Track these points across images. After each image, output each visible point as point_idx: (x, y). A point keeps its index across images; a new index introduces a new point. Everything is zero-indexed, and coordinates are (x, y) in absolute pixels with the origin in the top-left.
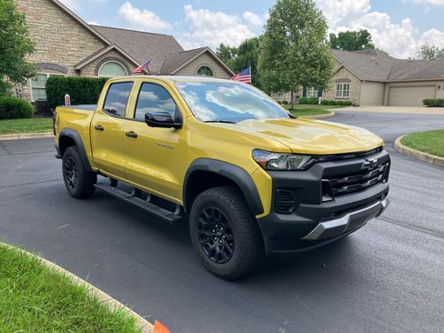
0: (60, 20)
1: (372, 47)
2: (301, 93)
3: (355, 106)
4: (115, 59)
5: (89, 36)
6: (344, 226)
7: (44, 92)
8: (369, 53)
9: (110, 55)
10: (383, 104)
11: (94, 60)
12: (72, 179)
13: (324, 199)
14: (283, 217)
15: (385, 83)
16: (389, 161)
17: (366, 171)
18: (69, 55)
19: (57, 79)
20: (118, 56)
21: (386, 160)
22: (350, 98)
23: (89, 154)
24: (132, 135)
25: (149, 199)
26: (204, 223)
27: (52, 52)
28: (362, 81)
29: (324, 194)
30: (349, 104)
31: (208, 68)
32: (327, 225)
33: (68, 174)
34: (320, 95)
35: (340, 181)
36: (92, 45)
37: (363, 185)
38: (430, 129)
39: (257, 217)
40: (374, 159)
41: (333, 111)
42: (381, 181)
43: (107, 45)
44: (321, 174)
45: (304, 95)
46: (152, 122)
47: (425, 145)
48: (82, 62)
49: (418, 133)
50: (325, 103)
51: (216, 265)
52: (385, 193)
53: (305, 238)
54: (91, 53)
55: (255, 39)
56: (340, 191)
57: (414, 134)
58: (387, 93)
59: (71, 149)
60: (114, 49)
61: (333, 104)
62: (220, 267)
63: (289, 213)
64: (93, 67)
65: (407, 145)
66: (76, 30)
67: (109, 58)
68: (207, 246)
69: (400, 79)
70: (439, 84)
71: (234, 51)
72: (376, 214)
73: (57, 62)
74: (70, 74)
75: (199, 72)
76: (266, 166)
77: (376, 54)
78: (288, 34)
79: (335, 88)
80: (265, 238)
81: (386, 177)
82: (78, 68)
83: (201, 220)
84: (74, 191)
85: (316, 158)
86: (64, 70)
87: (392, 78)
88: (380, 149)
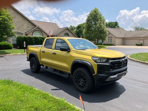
0: (21, 19)
1: (119, 27)
2: (97, 42)
3: (114, 45)
4: (38, 31)
5: (30, 24)
6: (116, 77)
7: (16, 41)
8: (118, 29)
9: (37, 29)
10: (123, 45)
11: (32, 31)
12: (33, 67)
13: (111, 70)
14: (100, 75)
15: (123, 38)
16: (127, 60)
17: (121, 63)
18: (24, 29)
19: (21, 37)
21: (126, 60)
22: (112, 43)
23: (39, 59)
24: (54, 54)
25: (59, 72)
26: (77, 77)
27: (18, 28)
28: (116, 38)
29: (111, 69)
30: (112, 45)
31: (67, 34)
32: (112, 77)
33: (32, 66)
34: (103, 42)
35: (115, 65)
36: (31, 26)
37: (121, 67)
38: (138, 53)
39: (93, 75)
40: (123, 59)
41: (107, 47)
42: (125, 66)
43: (36, 26)
44: (110, 63)
45: (98, 42)
46: (62, 50)
47: (137, 57)
48: (28, 32)
49: (135, 54)
50: (104, 45)
51: (81, 89)
52: (126, 69)
53: (106, 80)
54: (31, 29)
55: (82, 24)
56: (115, 68)
57: (133, 54)
58: (124, 41)
59: (33, 58)
61: (107, 45)
62: (82, 89)
63: (102, 74)
64: (31, 33)
65: (131, 57)
66: (26, 22)
68: (78, 84)
69: (128, 37)
70: (140, 39)
71: (75, 28)
72: (124, 75)
73: (20, 32)
74: (24, 36)
75: (65, 35)
76: (95, 61)
77: (120, 29)
78: (93, 23)
79: (108, 40)
80: (95, 81)
81: (126, 65)
82: (27, 33)
83: (76, 77)
84: (34, 70)
85: (108, 59)
86: (22, 34)
87: (126, 37)
88: (124, 57)
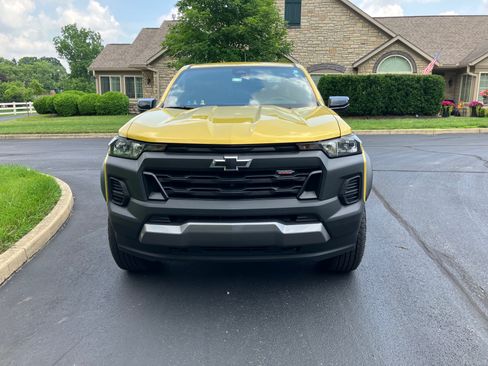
0: (344, 18)
4: (398, 52)
5: (372, 31)
9: (393, 49)
11: (374, 56)
14: (114, 209)
18: (349, 53)
20: (402, 49)
27: (332, 51)
32: (152, 228)
36: (375, 39)
43: (390, 38)
48: (360, 59)
54: (372, 48)
60: (398, 42)
63: (122, 207)
64: (371, 64)
66: (360, 25)
67: (391, 53)
73: (336, 61)
74: (348, 73)
82: (356, 66)
86: (342, 69)
